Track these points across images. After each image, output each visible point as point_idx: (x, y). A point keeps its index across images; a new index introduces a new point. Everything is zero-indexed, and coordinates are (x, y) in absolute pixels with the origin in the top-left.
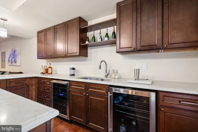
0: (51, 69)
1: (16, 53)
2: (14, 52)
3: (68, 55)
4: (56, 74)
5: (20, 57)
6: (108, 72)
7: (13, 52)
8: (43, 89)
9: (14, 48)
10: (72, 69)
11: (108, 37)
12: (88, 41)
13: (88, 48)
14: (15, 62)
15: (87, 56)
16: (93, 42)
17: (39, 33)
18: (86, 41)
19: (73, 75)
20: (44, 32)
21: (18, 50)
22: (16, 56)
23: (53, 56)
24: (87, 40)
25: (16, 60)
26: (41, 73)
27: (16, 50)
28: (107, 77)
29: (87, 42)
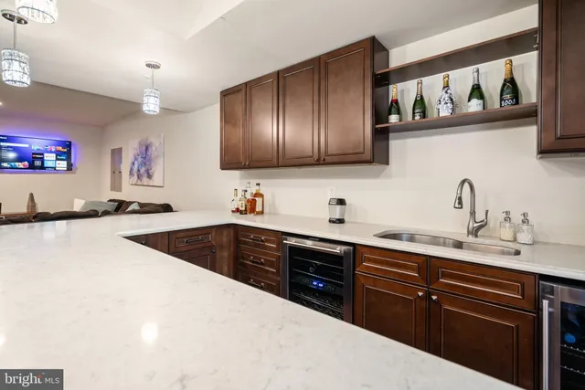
0: (261, 199)
1: (153, 150)
2: (147, 149)
3: (329, 159)
4: (274, 214)
5: (160, 161)
6: (480, 216)
7: (144, 148)
8: (253, 262)
9: (147, 139)
10: (337, 204)
11: (481, 97)
12: (399, 112)
13: (391, 135)
14: (150, 176)
15: (387, 163)
16: (417, 117)
17: (226, 94)
18: (390, 114)
19: (341, 221)
20: (244, 89)
21: (155, 142)
22: (150, 160)
23: (275, 160)
24: (393, 110)
25: (151, 172)
26: (233, 211)
27: (151, 143)
28: (476, 236)
29: (394, 119)
